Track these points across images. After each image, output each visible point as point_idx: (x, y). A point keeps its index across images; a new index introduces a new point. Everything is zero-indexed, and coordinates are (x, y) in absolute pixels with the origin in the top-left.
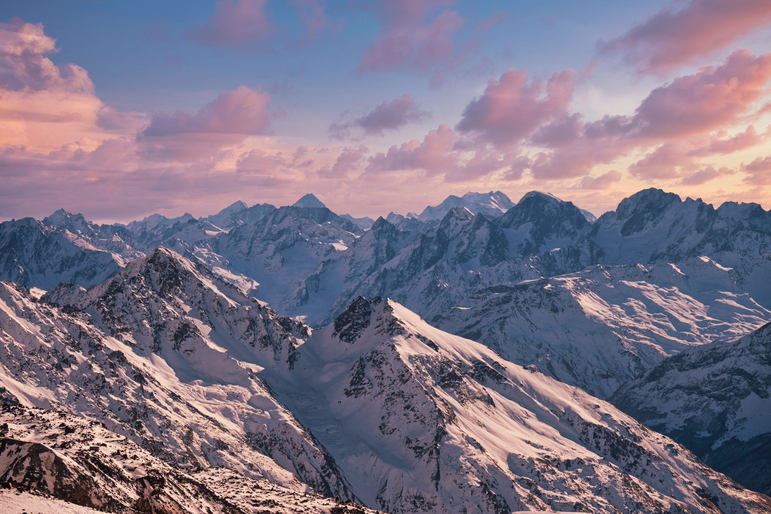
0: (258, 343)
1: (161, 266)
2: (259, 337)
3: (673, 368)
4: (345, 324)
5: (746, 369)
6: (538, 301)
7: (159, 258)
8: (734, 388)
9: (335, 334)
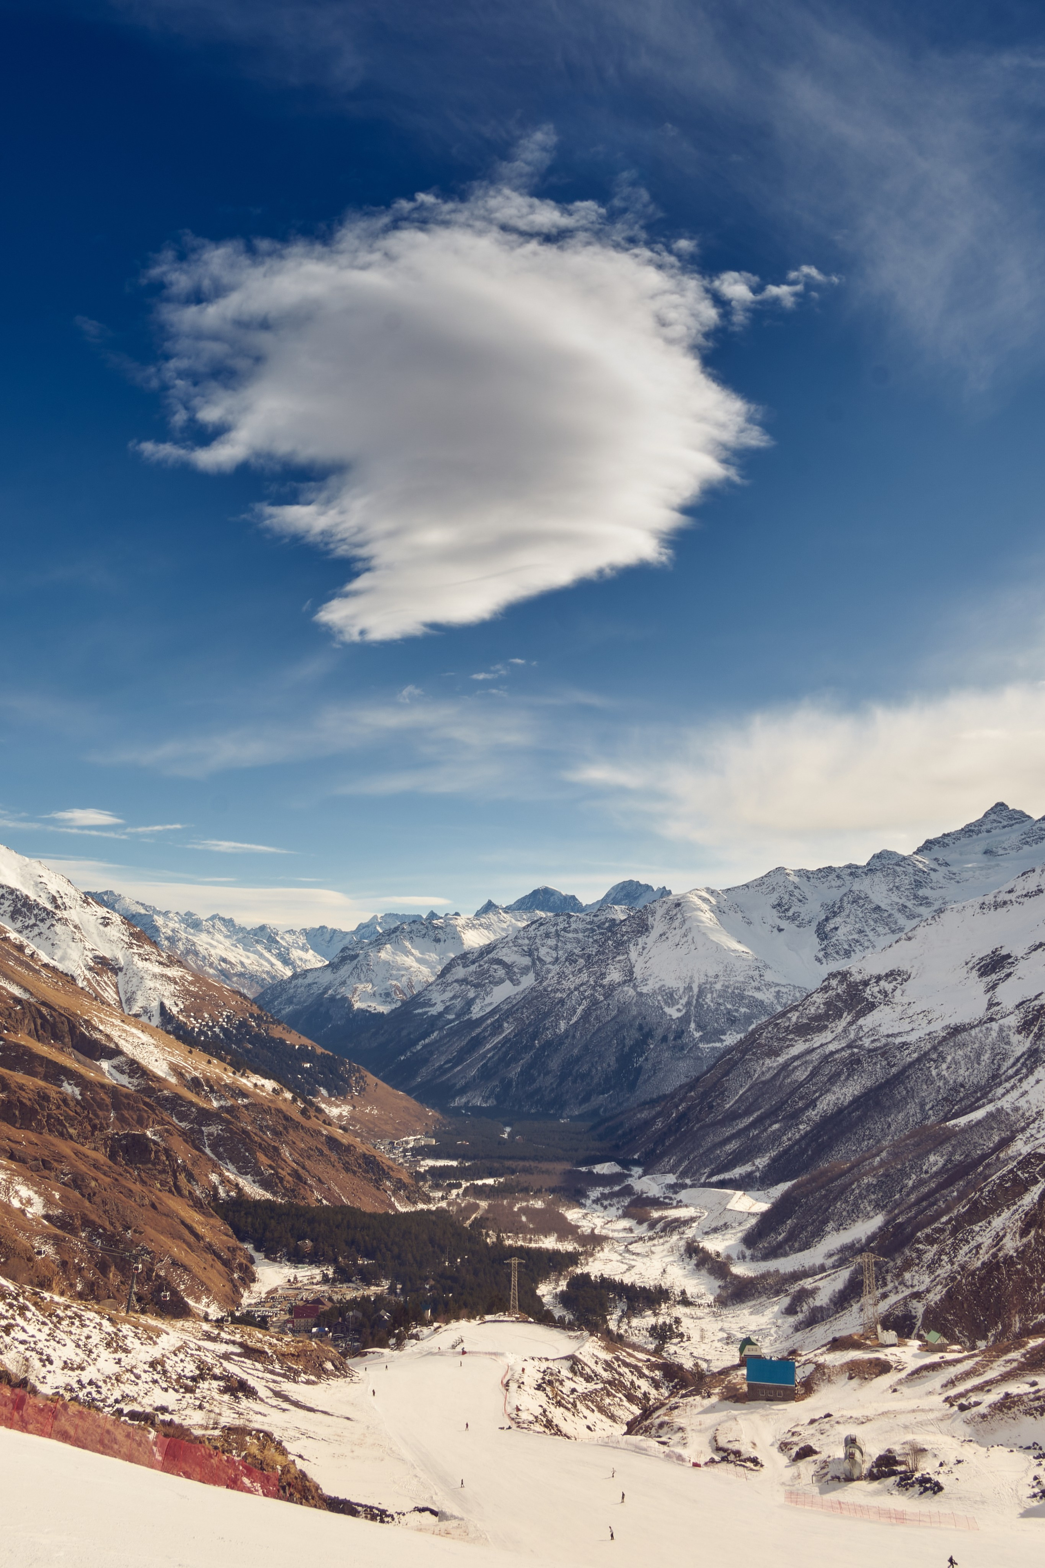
3: (458, 964)
5: (506, 959)
6: (424, 932)
8: (490, 976)
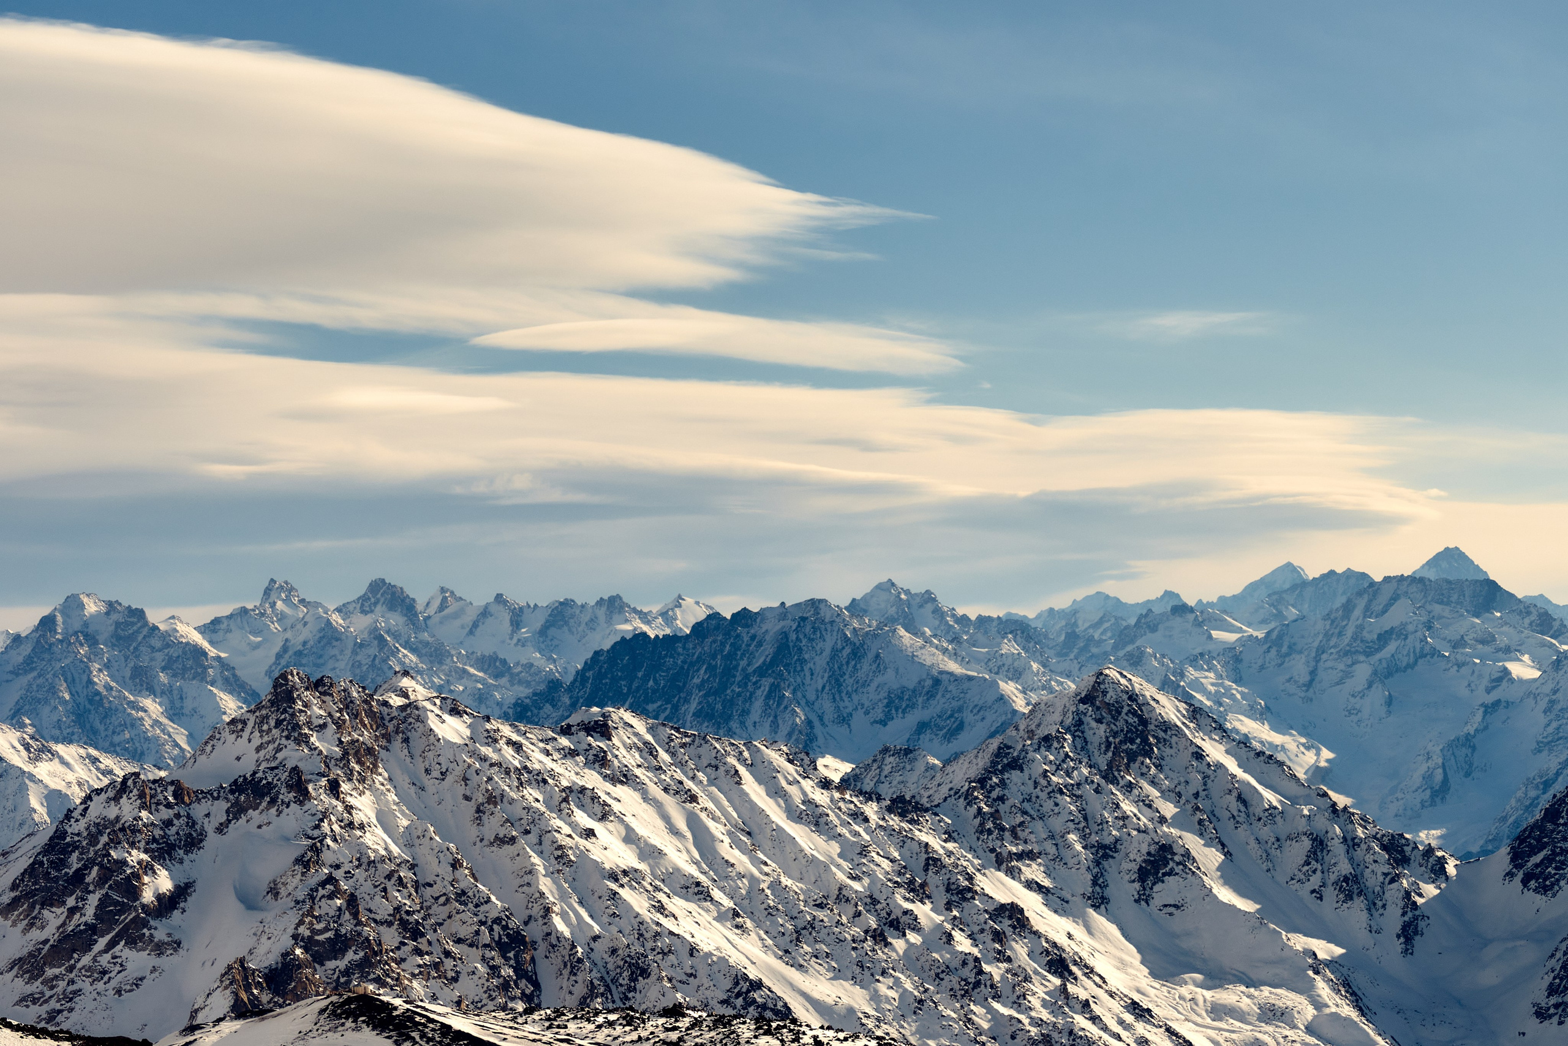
0: (1330, 893)
1: (1110, 711)
2: (1333, 877)
4: (1534, 852)
7: (1105, 693)
9: (1510, 875)
